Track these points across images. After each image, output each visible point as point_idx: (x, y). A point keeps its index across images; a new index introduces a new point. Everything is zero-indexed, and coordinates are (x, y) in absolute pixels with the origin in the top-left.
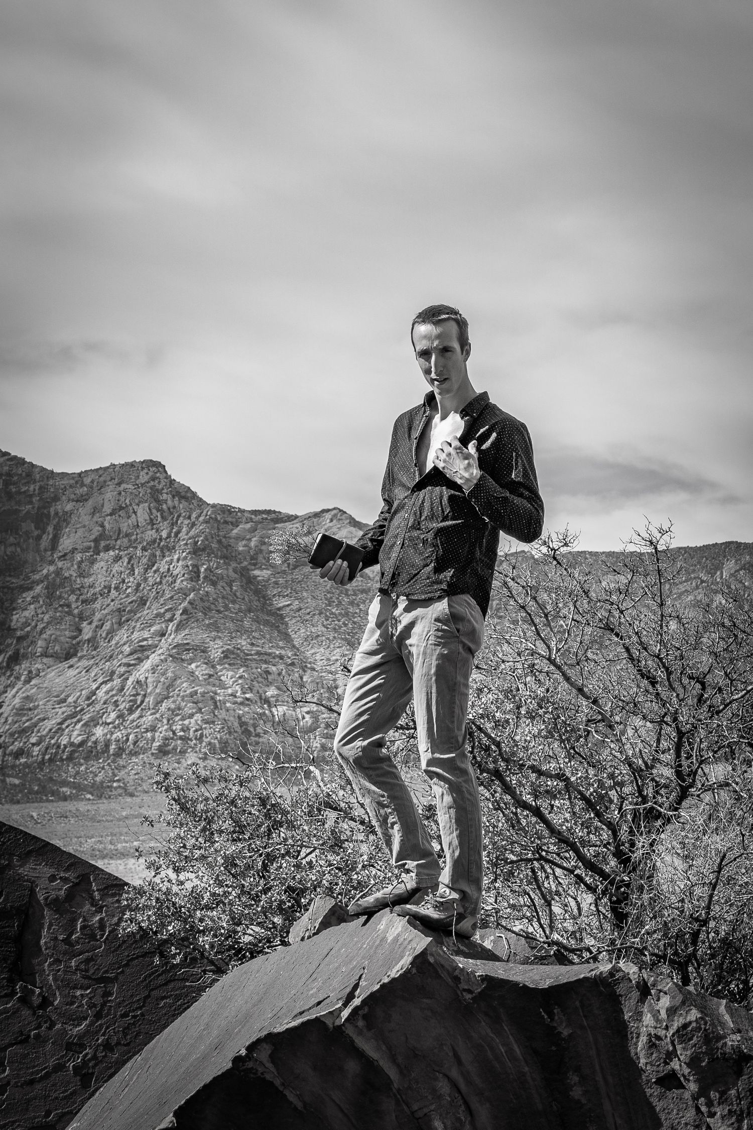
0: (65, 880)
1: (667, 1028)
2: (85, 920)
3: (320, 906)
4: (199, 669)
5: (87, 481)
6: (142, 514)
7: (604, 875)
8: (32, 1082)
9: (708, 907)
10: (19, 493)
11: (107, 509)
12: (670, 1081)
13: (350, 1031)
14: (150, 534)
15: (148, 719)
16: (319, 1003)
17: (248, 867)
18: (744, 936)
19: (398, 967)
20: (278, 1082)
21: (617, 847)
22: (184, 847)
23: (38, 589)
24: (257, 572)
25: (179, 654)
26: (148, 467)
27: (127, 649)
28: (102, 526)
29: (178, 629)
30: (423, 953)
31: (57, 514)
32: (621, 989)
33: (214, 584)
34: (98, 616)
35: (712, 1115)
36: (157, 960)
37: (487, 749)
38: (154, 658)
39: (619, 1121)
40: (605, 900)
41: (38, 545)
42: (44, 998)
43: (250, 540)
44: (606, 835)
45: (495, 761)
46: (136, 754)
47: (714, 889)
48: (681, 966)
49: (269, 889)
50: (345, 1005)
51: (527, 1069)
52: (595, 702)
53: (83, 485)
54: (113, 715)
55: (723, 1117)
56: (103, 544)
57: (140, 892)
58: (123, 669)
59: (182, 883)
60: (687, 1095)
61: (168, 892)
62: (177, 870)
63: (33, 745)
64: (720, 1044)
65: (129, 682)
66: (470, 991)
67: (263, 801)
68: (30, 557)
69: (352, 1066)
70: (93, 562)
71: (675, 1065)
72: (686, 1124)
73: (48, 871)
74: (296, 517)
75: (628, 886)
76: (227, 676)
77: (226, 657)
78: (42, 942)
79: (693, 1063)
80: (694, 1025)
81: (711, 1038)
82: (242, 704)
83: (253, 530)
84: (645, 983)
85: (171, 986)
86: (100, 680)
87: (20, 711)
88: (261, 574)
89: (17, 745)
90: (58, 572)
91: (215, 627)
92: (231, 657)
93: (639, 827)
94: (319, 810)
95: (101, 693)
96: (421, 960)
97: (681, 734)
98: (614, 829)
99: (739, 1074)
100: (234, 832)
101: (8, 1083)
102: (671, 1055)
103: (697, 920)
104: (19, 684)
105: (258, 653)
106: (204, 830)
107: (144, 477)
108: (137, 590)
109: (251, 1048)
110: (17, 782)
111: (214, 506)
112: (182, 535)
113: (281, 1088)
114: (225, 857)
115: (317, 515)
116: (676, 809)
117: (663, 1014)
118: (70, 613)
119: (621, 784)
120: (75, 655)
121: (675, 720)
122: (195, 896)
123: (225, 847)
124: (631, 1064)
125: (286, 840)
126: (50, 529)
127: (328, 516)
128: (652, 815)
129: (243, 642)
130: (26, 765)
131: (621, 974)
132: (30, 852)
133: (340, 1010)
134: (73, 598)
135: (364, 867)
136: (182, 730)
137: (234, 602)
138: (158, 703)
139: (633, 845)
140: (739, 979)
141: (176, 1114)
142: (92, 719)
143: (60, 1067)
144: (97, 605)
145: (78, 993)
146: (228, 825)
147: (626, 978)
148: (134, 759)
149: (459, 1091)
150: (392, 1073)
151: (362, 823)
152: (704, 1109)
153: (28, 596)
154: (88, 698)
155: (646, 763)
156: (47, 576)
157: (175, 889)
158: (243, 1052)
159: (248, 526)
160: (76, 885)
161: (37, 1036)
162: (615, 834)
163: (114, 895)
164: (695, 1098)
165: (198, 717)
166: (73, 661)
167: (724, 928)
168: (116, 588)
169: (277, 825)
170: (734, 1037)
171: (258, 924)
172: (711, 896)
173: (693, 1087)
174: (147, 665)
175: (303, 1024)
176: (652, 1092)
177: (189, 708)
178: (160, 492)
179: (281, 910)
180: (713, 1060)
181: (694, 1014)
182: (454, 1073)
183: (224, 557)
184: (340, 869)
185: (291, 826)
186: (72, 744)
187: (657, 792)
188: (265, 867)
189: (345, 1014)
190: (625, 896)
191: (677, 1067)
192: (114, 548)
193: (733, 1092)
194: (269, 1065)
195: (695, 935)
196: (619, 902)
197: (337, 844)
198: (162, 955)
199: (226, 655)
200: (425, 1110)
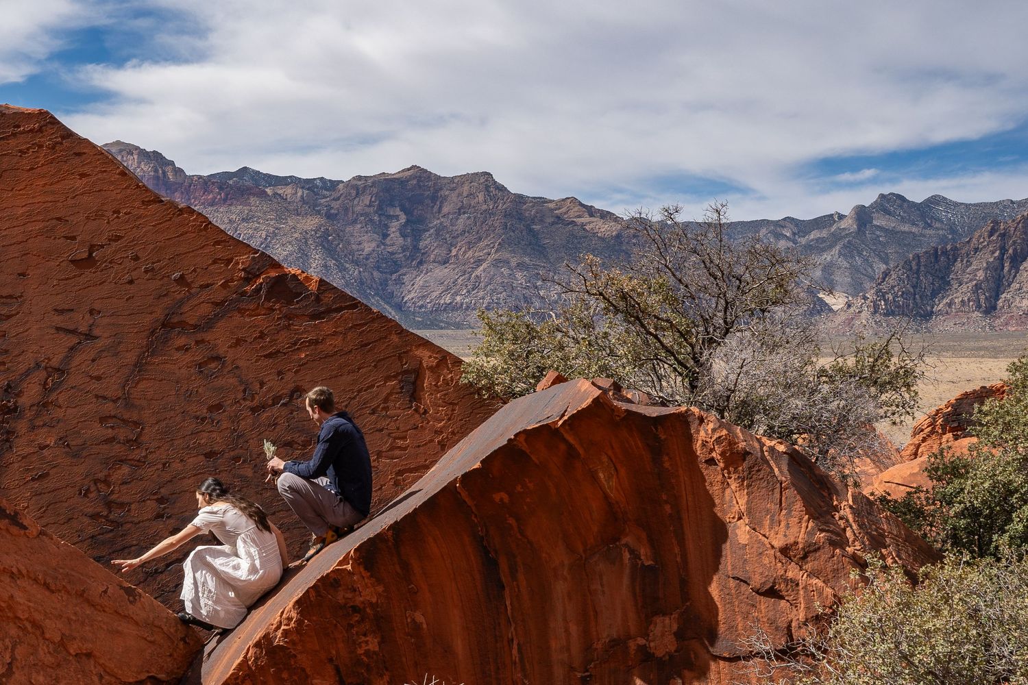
0: (436, 358)
1: (711, 438)
2: (444, 376)
3: (551, 375)
4: (505, 271)
5: (456, 181)
6: (481, 197)
7: (686, 368)
8: (419, 446)
9: (736, 384)
10: (424, 186)
11: (465, 194)
12: (711, 462)
13: (562, 431)
14: (485, 207)
15: (481, 294)
16: (548, 417)
17: (519, 356)
18: (752, 400)
19: (585, 403)
20: (528, 451)
21: (694, 355)
22: (490, 345)
23: (432, 231)
24: (534, 227)
25: (497, 263)
26: (484, 175)
27: (472, 260)
28: (462, 202)
29: (497, 251)
30: (598, 397)
31: (441, 196)
32: (690, 419)
33: (514, 232)
34: (459, 244)
35: (730, 478)
36: (476, 397)
37: (634, 306)
38: (485, 265)
39: (686, 479)
40: (687, 380)
41: (432, 210)
42: (425, 410)
43: (531, 211)
44: (689, 349)
45: (637, 312)
46: (475, 309)
47: (739, 376)
48: (721, 412)
49: (529, 366)
50: (560, 419)
51: (644, 453)
52: (686, 286)
53: (454, 183)
54: (465, 291)
55: (735, 479)
56: (462, 211)
57: (469, 365)
58: (470, 270)
59: (489, 362)
60: (719, 468)
61: (482, 366)
62: (487, 356)
63: (428, 303)
64: (736, 447)
65: (473, 276)
66: (618, 416)
67: (528, 326)
68: (428, 216)
69: (563, 447)
70: (457, 219)
71: (714, 454)
72: (718, 482)
73: (429, 354)
74: (554, 201)
75: (698, 373)
76: (519, 275)
77: (518, 266)
78: (425, 385)
79: (723, 454)
80: (724, 437)
81: (732, 443)
82: (525, 288)
83: (533, 206)
84: (702, 417)
85: (483, 408)
86: (459, 274)
87: (422, 287)
88: (536, 227)
89: (421, 303)
90: (441, 223)
91: (513, 251)
92: (521, 266)
93: (704, 347)
94: (553, 332)
95: (459, 281)
96: (596, 401)
97: (727, 303)
98: (692, 346)
99: (744, 460)
100: (513, 340)
101: (408, 446)
102: (712, 450)
103: (729, 390)
104: (422, 275)
105: (533, 265)
106: (499, 338)
107: (482, 180)
108: (477, 233)
109: (516, 435)
110: (420, 319)
111: (515, 194)
112: (499, 208)
113: (529, 454)
114: (509, 351)
115: (563, 200)
116: (723, 339)
117: (710, 432)
118: (446, 243)
119: (698, 326)
120: (448, 262)
121: (725, 296)
122: (495, 368)
123: (510, 347)
124: (693, 454)
125: (537, 345)
126: (438, 203)
127: (569, 201)
128: (711, 341)
129: (527, 259)
130: (425, 312)
131: (691, 412)
132: (420, 345)
133: (558, 421)
134: (448, 236)
135: (573, 358)
136: (497, 299)
137: (523, 240)
138: (486, 286)
139: (701, 354)
140: (748, 419)
141: (481, 462)
142: (455, 292)
143: (432, 441)
144: (459, 239)
145: (441, 409)
146: (510, 337)
147: (693, 414)
148: (474, 312)
149: (612, 460)
150: (581, 451)
151: (573, 339)
152: (726, 475)
153: (427, 234)
154: (454, 283)
155: (710, 317)
156: (436, 224)
157: (485, 364)
158: (513, 437)
159: (531, 204)
160: (440, 360)
161: (422, 426)
162: (693, 349)
163: (458, 366)
164: (722, 470)
165: (504, 293)
166: (446, 265)
167: (743, 395)
168: (468, 232)
169: (534, 338)
170: (742, 443)
171: (523, 382)
172: (737, 379)
173: (722, 465)
174: (481, 268)
175: (541, 426)
176: (703, 466)
177: (500, 289)
178: (489, 187)
179: (534, 377)
180: (732, 453)
181: (724, 432)
182: (610, 453)
183: (520, 219)
184: (561, 359)
185: (540, 338)
186: (446, 304)
187: (715, 330)
188: (527, 357)
189: (560, 423)
190: (697, 379)
191: (715, 456)
192: (467, 213)
193: (741, 468)
194: (524, 444)
195: (728, 397)
196: (693, 380)
197: (561, 347)
198: (479, 394)
199: (518, 265)
200: (595, 469)
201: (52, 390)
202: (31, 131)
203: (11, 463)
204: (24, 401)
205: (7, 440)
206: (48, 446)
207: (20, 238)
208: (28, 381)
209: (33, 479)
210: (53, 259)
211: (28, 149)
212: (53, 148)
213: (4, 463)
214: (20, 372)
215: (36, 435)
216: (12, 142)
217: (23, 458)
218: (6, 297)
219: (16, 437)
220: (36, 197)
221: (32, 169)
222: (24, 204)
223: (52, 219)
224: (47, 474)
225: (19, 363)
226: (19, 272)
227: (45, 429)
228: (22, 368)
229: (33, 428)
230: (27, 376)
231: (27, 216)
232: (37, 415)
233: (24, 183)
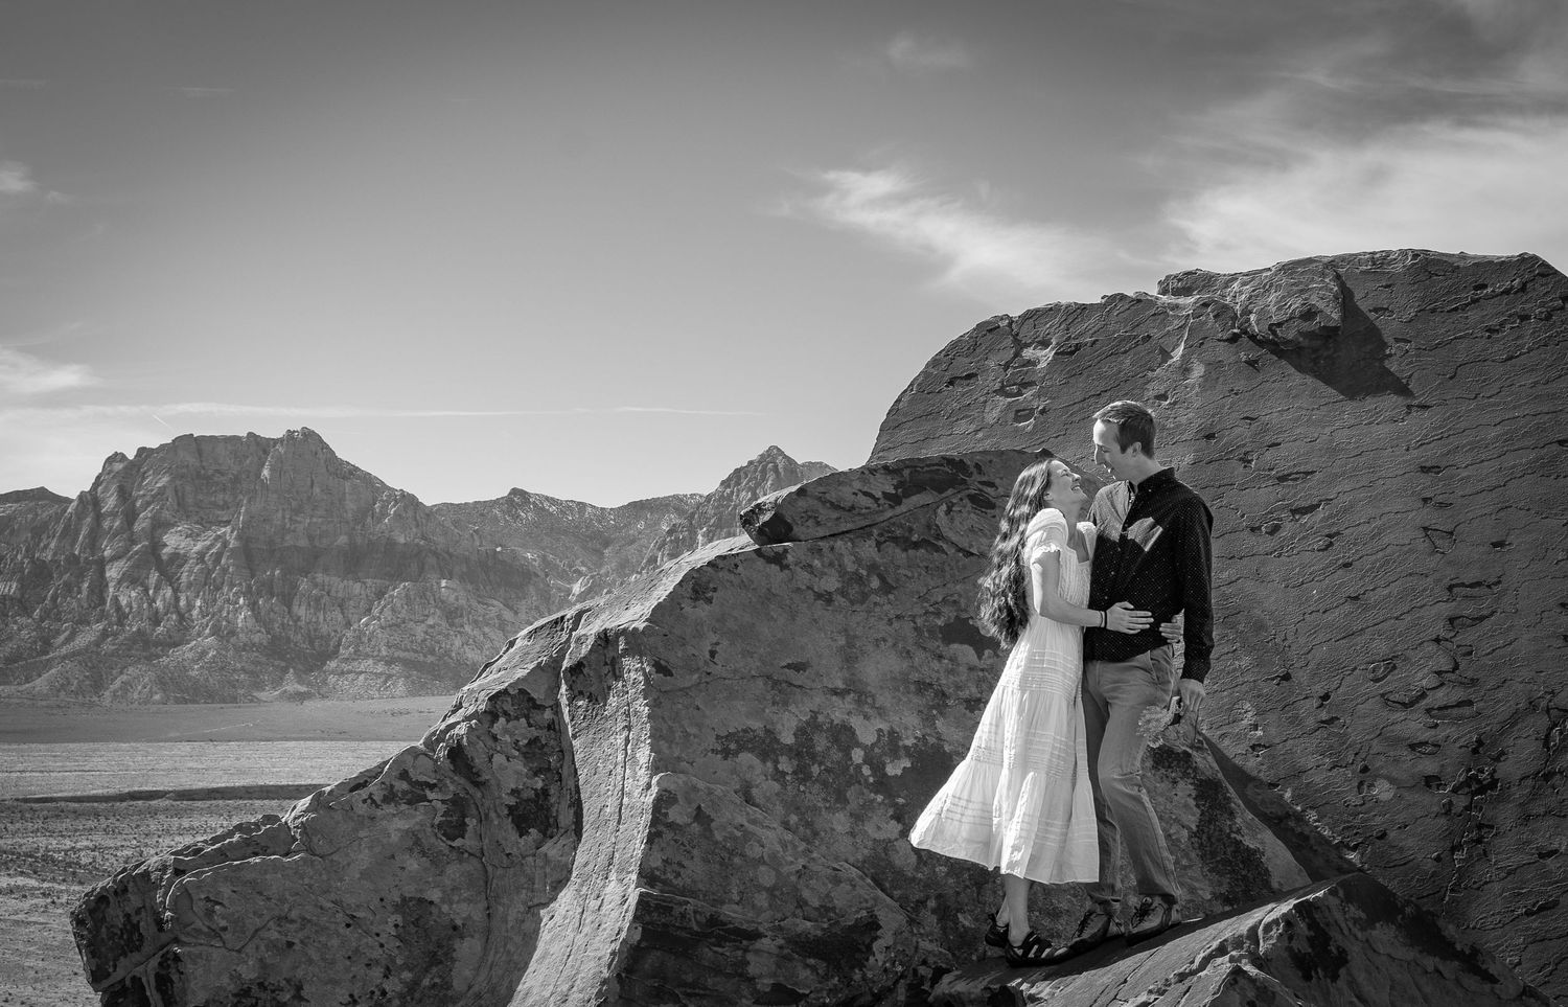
201: (1560, 750)
202: (1507, 292)
203: (1486, 883)
204: (1509, 769)
205: (1479, 841)
206: (1556, 851)
207: (1493, 481)
208: (1515, 734)
209: (1528, 913)
210: (1556, 514)
211: (1502, 325)
212: (1549, 317)
213: (1475, 883)
214: (1500, 718)
215: (1533, 832)
216: (1473, 315)
217: (1509, 874)
218: (1472, 586)
219: (1496, 835)
220: (1520, 406)
221: (1510, 358)
222: (1499, 420)
223: (1551, 443)
224: (1556, 904)
225: (1499, 701)
226: (1494, 540)
227: (1551, 821)
228: (1504, 711)
229: (1527, 818)
230: (1513, 725)
231: (1506, 441)
232: (1534, 795)
233: (1498, 385)
